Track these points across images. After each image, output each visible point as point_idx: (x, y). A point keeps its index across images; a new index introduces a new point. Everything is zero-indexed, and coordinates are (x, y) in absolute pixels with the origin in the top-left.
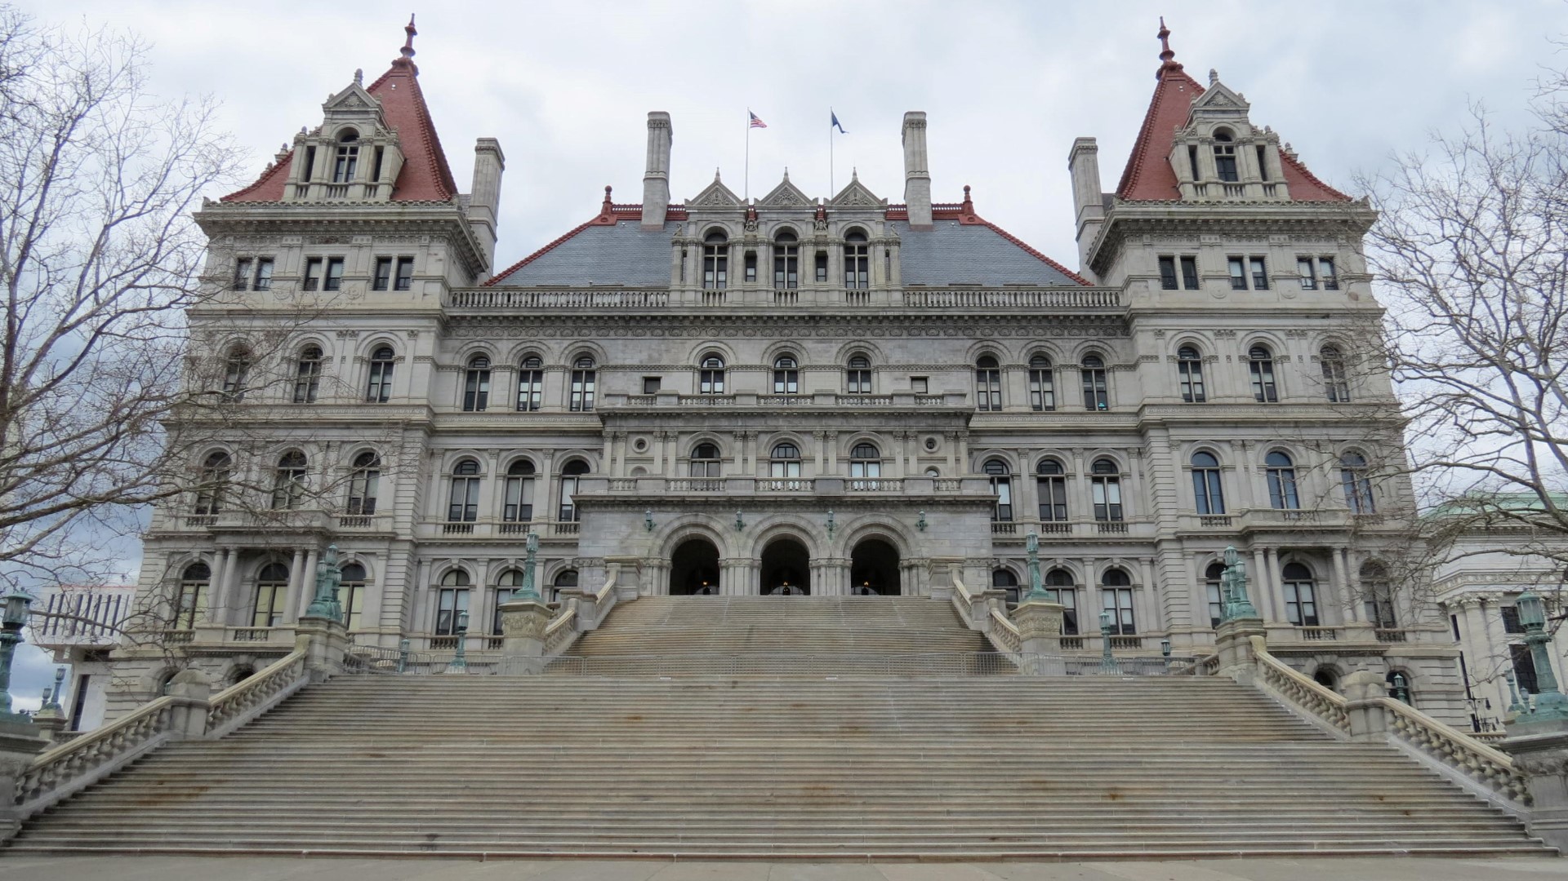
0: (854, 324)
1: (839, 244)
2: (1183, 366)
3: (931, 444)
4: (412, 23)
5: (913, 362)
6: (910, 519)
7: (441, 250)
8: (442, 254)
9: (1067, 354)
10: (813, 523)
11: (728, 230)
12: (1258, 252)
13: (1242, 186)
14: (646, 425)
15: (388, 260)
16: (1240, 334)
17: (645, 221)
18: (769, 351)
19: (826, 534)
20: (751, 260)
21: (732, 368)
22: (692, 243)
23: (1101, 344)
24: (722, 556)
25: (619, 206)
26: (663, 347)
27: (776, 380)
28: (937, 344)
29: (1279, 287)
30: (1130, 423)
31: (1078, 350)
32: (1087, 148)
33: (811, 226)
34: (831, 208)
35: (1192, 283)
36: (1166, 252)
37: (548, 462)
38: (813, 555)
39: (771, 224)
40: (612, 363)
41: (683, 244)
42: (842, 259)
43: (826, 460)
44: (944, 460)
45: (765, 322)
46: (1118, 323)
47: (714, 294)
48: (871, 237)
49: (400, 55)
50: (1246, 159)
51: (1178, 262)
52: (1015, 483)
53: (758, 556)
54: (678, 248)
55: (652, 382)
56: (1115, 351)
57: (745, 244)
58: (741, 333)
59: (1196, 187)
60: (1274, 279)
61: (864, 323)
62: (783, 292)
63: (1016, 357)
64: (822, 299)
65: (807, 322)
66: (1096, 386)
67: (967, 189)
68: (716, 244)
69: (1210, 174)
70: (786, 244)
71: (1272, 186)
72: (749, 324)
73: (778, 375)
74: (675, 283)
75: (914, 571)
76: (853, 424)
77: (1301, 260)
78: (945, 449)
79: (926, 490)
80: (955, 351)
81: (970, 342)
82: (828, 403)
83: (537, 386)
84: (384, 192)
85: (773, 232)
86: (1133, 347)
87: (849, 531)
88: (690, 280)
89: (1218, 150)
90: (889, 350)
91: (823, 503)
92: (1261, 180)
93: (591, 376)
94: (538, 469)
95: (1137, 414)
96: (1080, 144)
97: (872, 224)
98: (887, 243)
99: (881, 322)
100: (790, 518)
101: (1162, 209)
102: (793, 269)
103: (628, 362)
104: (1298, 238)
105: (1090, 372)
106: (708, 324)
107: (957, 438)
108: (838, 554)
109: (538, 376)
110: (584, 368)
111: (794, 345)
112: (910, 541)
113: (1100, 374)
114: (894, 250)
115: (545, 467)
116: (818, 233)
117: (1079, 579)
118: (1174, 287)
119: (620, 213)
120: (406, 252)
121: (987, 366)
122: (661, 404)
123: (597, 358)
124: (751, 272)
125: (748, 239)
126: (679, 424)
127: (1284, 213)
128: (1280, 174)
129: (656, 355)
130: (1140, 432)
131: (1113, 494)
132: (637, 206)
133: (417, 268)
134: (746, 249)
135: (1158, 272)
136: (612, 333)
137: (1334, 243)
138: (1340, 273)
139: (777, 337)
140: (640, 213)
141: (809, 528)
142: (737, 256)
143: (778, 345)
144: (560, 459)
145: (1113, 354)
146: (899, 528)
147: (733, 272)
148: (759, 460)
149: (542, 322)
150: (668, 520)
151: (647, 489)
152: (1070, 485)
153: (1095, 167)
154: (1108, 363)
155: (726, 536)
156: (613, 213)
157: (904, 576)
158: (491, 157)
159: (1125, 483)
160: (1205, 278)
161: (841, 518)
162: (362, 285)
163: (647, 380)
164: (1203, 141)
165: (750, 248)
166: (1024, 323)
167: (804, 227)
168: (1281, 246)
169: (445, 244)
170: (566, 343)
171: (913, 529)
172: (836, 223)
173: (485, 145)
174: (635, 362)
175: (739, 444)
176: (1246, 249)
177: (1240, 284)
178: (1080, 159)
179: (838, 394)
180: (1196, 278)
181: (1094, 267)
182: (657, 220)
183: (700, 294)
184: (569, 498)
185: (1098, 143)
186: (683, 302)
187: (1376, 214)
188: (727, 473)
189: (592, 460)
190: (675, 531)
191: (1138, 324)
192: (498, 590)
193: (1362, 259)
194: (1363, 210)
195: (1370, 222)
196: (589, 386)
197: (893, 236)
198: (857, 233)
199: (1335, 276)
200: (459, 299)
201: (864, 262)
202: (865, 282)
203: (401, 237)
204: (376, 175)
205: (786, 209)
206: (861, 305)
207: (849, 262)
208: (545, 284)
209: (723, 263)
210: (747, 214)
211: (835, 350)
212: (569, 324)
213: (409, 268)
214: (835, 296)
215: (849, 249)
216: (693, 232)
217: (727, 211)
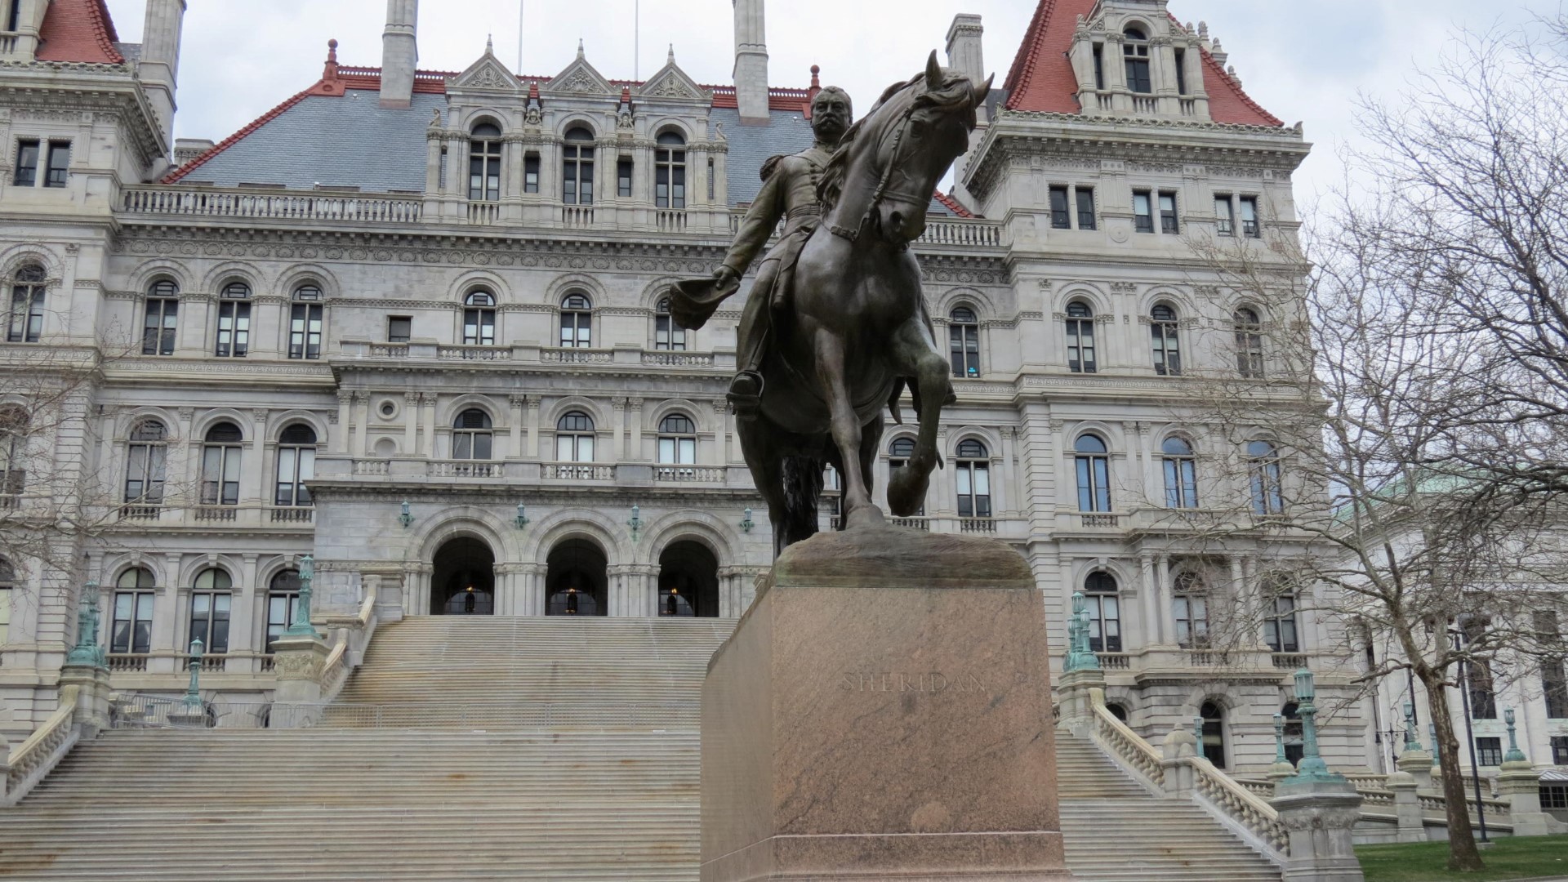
0: (666, 255)
1: (649, 147)
2: (1071, 325)
6: (733, 518)
7: (109, 133)
8: (112, 138)
9: (933, 304)
10: (614, 520)
11: (502, 120)
12: (1168, 185)
13: (1154, 100)
14: (394, 383)
15: (34, 143)
16: (1142, 289)
17: (385, 93)
18: (555, 287)
19: (629, 533)
20: (532, 162)
21: (506, 307)
22: (454, 137)
23: (974, 294)
24: (499, 559)
25: (347, 68)
26: (415, 276)
27: (563, 325)
29: (1191, 232)
30: (1005, 395)
31: (946, 299)
32: (970, 29)
33: (613, 121)
34: (639, 98)
35: (1088, 220)
36: (1059, 180)
37: (260, 427)
38: (612, 560)
39: (560, 116)
40: (345, 296)
41: (442, 137)
42: (652, 167)
43: (627, 435)
45: (550, 248)
46: (997, 267)
47: (483, 207)
48: (691, 140)
50: (1161, 63)
51: (1072, 192)
53: (543, 560)
54: (435, 143)
55: (399, 323)
56: (992, 302)
57: (524, 141)
58: (517, 261)
59: (1099, 97)
60: (1186, 220)
61: (679, 255)
62: (574, 208)
64: (625, 220)
65: (605, 250)
66: (965, 345)
67: (815, 70)
68: (486, 138)
69: (1117, 81)
70: (579, 142)
71: (1190, 102)
72: (529, 249)
73: (566, 318)
74: (431, 190)
75: (736, 582)
76: (663, 390)
82: (632, 362)
83: (243, 323)
84: (25, 47)
85: (562, 127)
86: (1012, 299)
87: (657, 531)
88: (451, 186)
89: (1128, 49)
91: (626, 496)
92: (1177, 93)
93: (317, 310)
94: (247, 435)
95: (1014, 384)
96: (961, 22)
97: (691, 122)
98: (710, 149)
99: (700, 254)
100: (585, 514)
101: (1055, 125)
102: (588, 178)
103: (367, 295)
104: (1217, 171)
105: (959, 327)
106: (475, 248)
108: (644, 559)
109: (245, 308)
110: (307, 301)
111: (587, 280)
112: (732, 543)
113: (972, 329)
114: (720, 158)
115: (258, 433)
116: (622, 131)
118: (1066, 225)
119: (350, 78)
120: (60, 134)
122: (414, 357)
123: (325, 286)
124: (532, 178)
125: (528, 135)
126: (438, 383)
127: (1199, 140)
128: (1200, 86)
129: (405, 287)
130: (1016, 407)
131: (981, 482)
132: (372, 70)
133: (76, 157)
134: (526, 147)
135: (1047, 206)
136: (346, 254)
137: (1258, 179)
138: (1263, 216)
139: (565, 269)
140: (377, 80)
141: (608, 526)
142: (513, 157)
143: (567, 279)
144: (276, 424)
145: (989, 307)
146: (719, 528)
147: (508, 179)
148: (541, 432)
149: (251, 237)
150: (432, 517)
151: (404, 474)
153: (979, 54)
154: (982, 318)
155: (504, 534)
156: (340, 77)
157: (724, 587)
159: (994, 469)
160: (1104, 216)
161: (648, 514)
163: (393, 317)
164: (1111, 38)
165: (532, 148)
167: (603, 121)
168: (1196, 179)
169: (115, 125)
170: (283, 266)
171: (737, 530)
172: (645, 118)
174: (377, 295)
175: (516, 412)
176: (1155, 180)
177: (1144, 224)
178: (959, 42)
179: (644, 347)
180: (1092, 214)
181: (970, 188)
182: (403, 92)
183: (465, 207)
184: (287, 475)
185: (983, 23)
186: (441, 218)
187: (1310, 145)
188: (501, 448)
189: (320, 426)
190: (439, 527)
191: (1020, 270)
192: (193, 594)
193: (1291, 201)
194: (1294, 140)
195: (1302, 156)
196: (315, 325)
197: (719, 140)
198: (672, 133)
199: (1255, 222)
200: (133, 199)
201: (680, 172)
202: (681, 200)
203: (52, 113)
204: (13, 21)
205: (581, 96)
206: (675, 230)
207: (661, 171)
208: (251, 181)
209: (495, 164)
210: (527, 101)
211: (640, 288)
212: (289, 240)
213: (65, 157)
214: (642, 217)
215: (661, 154)
216: (456, 122)
217: (501, 95)
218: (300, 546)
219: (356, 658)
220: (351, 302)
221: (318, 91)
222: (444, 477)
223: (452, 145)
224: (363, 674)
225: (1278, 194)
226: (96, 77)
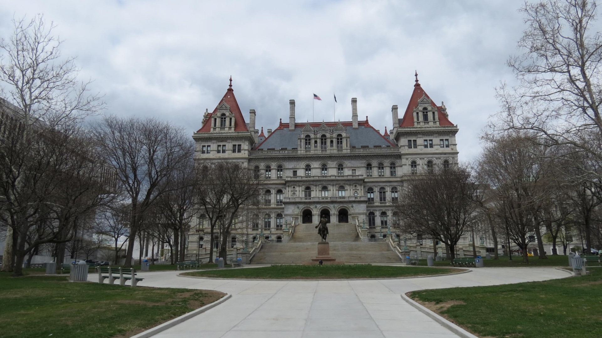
0: (339, 157)
1: (336, 138)
2: (412, 166)
3: (356, 186)
4: (231, 78)
5: (352, 166)
6: (350, 205)
8: (247, 144)
9: (387, 164)
10: (331, 206)
11: (310, 135)
12: (431, 139)
13: (428, 122)
14: (295, 183)
15: (236, 145)
16: (425, 159)
17: (290, 128)
18: (320, 164)
19: (333, 208)
20: (316, 142)
21: (312, 168)
23: (395, 161)
24: (313, 213)
25: (283, 124)
26: (297, 164)
27: (322, 171)
28: (358, 162)
29: (435, 147)
30: (399, 179)
31: (389, 162)
32: (395, 108)
34: (334, 129)
36: (410, 139)
37: (274, 191)
38: (331, 212)
39: (320, 134)
40: (286, 168)
41: (301, 139)
42: (336, 142)
43: (333, 190)
44: (358, 190)
45: (319, 158)
46: (398, 156)
47: (308, 151)
48: (343, 136)
49: (229, 87)
50: (430, 115)
51: (412, 141)
52: (375, 193)
54: (299, 140)
56: (398, 162)
57: (314, 139)
58: (314, 160)
59: (418, 123)
60: (434, 145)
61: (342, 157)
62: (323, 150)
63: (375, 164)
64: (332, 152)
65: (329, 157)
66: (393, 170)
67: (367, 117)
68: (308, 138)
69: (421, 119)
70: (324, 138)
71: (436, 122)
72: (316, 158)
73: (323, 169)
74: (299, 149)
75: (351, 216)
76: (339, 182)
77: (441, 140)
78: (359, 187)
79: (353, 199)
80: (362, 163)
81: (365, 161)
82: (334, 178)
83: (270, 173)
84: (233, 129)
85: (321, 136)
86: (402, 162)
87: (338, 208)
88: (302, 148)
89: (424, 113)
90: (347, 163)
91: (332, 202)
92: (433, 121)
93: (281, 170)
94: (272, 192)
95: (402, 177)
96: (394, 107)
97: (343, 133)
98: (346, 138)
99: (345, 157)
100: (326, 205)
101: (409, 129)
102: (325, 144)
103: (290, 167)
104: (440, 135)
105: (392, 167)
106: (307, 158)
107: (361, 185)
108: (336, 212)
109: (270, 171)
110: (280, 169)
111: (326, 163)
112: (350, 210)
113: (394, 167)
114: (348, 139)
116: (331, 135)
117: (388, 214)
118: (411, 148)
120: (239, 144)
121: (369, 166)
122: (298, 179)
123: (283, 167)
124: (316, 145)
125: (315, 137)
126: (302, 183)
127: (437, 130)
128: (438, 119)
129: (296, 166)
130: (402, 181)
131: (396, 195)
132: (288, 123)
133: (242, 148)
135: (407, 144)
136: (286, 161)
137: (449, 136)
138: (450, 143)
139: (322, 161)
140: (289, 125)
141: (330, 207)
142: (313, 142)
143: (322, 163)
144: (276, 190)
146: (348, 207)
147: (312, 146)
148: (319, 190)
149: (270, 159)
150: (302, 207)
151: (297, 200)
152: (386, 193)
153: (397, 113)
154: (396, 165)
155: (313, 209)
157: (349, 216)
158: (253, 114)
159: (398, 192)
160: (418, 145)
161: (336, 205)
162: (230, 151)
163: (294, 171)
164: (420, 111)
165: (316, 140)
166: (377, 156)
167: (328, 134)
168: (436, 137)
169: (248, 142)
170: (276, 163)
171: (351, 207)
173: (252, 111)
174: (291, 167)
175: (315, 187)
176: (428, 138)
177: (426, 146)
178: (393, 111)
179: (336, 175)
180: (416, 145)
181: (395, 139)
182: (293, 128)
183: (305, 151)
184: (278, 198)
186: (301, 153)
187: (458, 129)
188: (313, 194)
189: (284, 191)
190: (303, 208)
191: (403, 157)
192: (265, 218)
193: (455, 140)
194: (456, 128)
195: (457, 131)
196: (281, 173)
197: (348, 136)
198: (340, 135)
199: (448, 144)
200: (251, 153)
201: (341, 142)
202: (342, 147)
203: (238, 140)
204: (230, 125)
205: (323, 130)
206: (341, 153)
207: (338, 142)
208: (269, 148)
209: (309, 143)
210: (314, 131)
211: (335, 164)
212: (276, 159)
213: (240, 147)
214: (335, 151)
215: (338, 139)
216: (303, 136)
217: (310, 131)
218: (281, 210)
219: (293, 232)
220: (287, 169)
221: (279, 129)
222: (304, 200)
223: (302, 140)
224: (294, 234)
225: (453, 138)
226: (244, 134)
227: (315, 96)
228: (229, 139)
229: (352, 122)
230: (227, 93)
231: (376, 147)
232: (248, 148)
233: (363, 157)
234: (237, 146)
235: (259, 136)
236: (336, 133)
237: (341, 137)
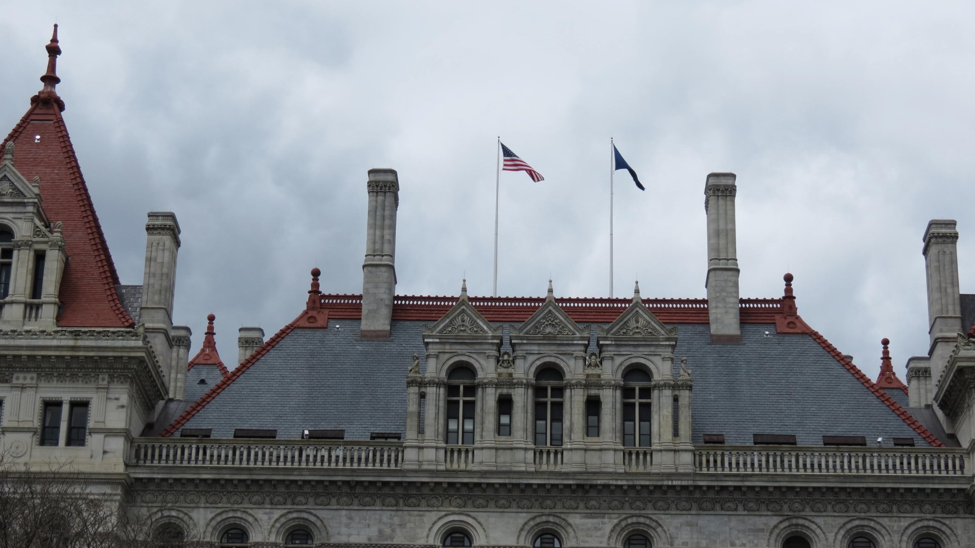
0: (632, 494)
1: (615, 387)
4: (55, 40)
5: (704, 544)
7: (122, 394)
8: (124, 399)
9: (896, 538)
11: (477, 365)
15: (58, 404)
17: (366, 325)
18: (527, 528)
20: (505, 405)
22: (431, 383)
23: (938, 525)
25: (330, 297)
26: (396, 520)
28: (734, 522)
31: (909, 531)
32: (944, 236)
33: (581, 362)
34: (606, 339)
39: (531, 358)
40: (333, 540)
41: (421, 384)
42: (619, 406)
45: (522, 491)
46: (960, 498)
47: (459, 451)
48: (657, 377)
49: (41, 86)
54: (414, 390)
56: (955, 533)
57: (497, 385)
58: (492, 503)
61: (645, 494)
62: (545, 449)
64: (594, 461)
65: (574, 492)
67: (789, 278)
68: (461, 383)
70: (550, 384)
74: (410, 436)
81: (774, 521)
84: (48, 313)
85: (533, 369)
88: (429, 432)
90: (675, 528)
96: (935, 230)
97: (657, 360)
98: (675, 387)
99: (665, 493)
102: (558, 417)
103: (354, 539)
106: (452, 492)
110: (300, 543)
111: (557, 520)
114: (684, 396)
116: (590, 371)
119: (332, 307)
120: (80, 395)
123: (316, 533)
124: (505, 419)
125: (502, 378)
129: (388, 531)
132: (353, 297)
133: (93, 419)
134: (499, 391)
136: (334, 501)
139: (536, 511)
140: (358, 308)
142: (488, 400)
143: (538, 520)
145: (953, 538)
147: (482, 423)
149: (248, 487)
153: (954, 262)
156: (323, 306)
158: (167, 239)
162: (27, 438)
165: (505, 391)
166: (843, 496)
167: (572, 362)
169: (127, 386)
170: (277, 514)
172: (612, 358)
173: (159, 222)
174: (362, 539)
178: (933, 250)
181: (942, 406)
182: (381, 323)
183: (442, 452)
185: (958, 229)
186: (420, 462)
197: (684, 376)
198: (638, 371)
200: (143, 451)
201: (646, 409)
202: (647, 438)
203: (74, 377)
204: (36, 288)
205: (550, 339)
206: (641, 469)
207: (627, 412)
208: (246, 427)
209: (470, 407)
210: (500, 345)
211: (608, 527)
212: (282, 489)
213: (84, 418)
214: (609, 457)
215: (627, 392)
216: (434, 369)
217: (475, 341)
220: (339, 547)
221: (302, 323)
223: (431, 391)
226: (110, 343)
227: (507, 152)
228: (25, 369)
229: (704, 301)
230: (26, 120)
231: (834, 443)
232: (130, 420)
233: (764, 496)
234: (65, 409)
235: (192, 365)
236: (618, 360)
237: (644, 384)
